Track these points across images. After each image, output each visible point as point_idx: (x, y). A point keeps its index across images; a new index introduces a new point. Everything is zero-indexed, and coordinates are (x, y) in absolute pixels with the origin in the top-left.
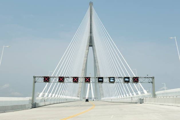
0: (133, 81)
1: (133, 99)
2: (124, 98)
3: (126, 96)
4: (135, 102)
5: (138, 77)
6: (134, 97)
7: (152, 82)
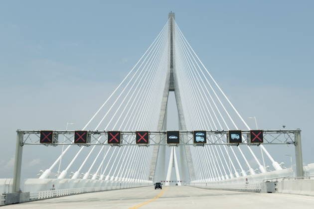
0: (249, 139)
1: (249, 181)
2: (230, 181)
3: (235, 176)
4: (255, 188)
5: (262, 132)
6: (251, 179)
7: (295, 143)
